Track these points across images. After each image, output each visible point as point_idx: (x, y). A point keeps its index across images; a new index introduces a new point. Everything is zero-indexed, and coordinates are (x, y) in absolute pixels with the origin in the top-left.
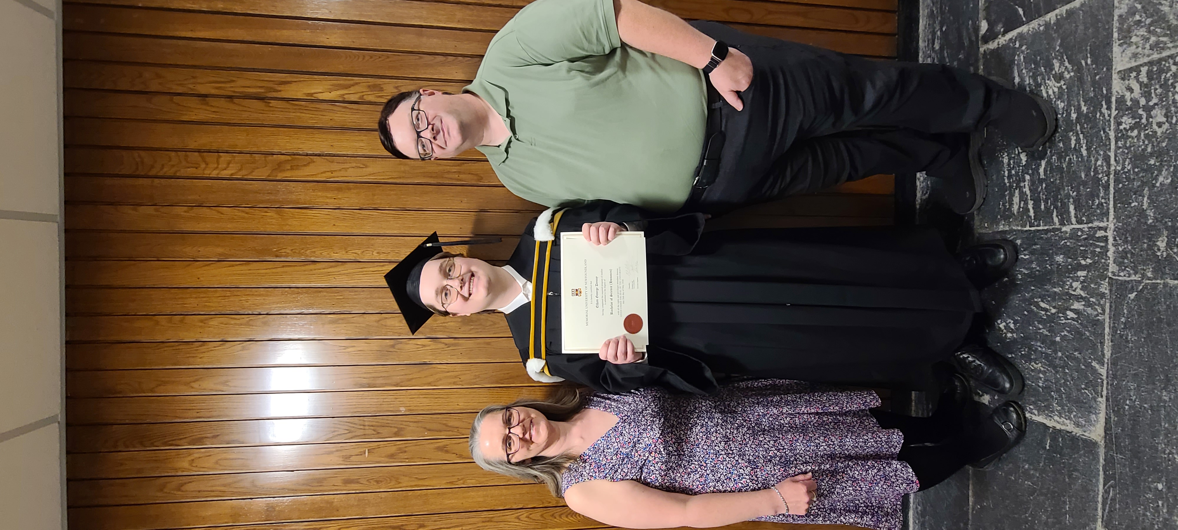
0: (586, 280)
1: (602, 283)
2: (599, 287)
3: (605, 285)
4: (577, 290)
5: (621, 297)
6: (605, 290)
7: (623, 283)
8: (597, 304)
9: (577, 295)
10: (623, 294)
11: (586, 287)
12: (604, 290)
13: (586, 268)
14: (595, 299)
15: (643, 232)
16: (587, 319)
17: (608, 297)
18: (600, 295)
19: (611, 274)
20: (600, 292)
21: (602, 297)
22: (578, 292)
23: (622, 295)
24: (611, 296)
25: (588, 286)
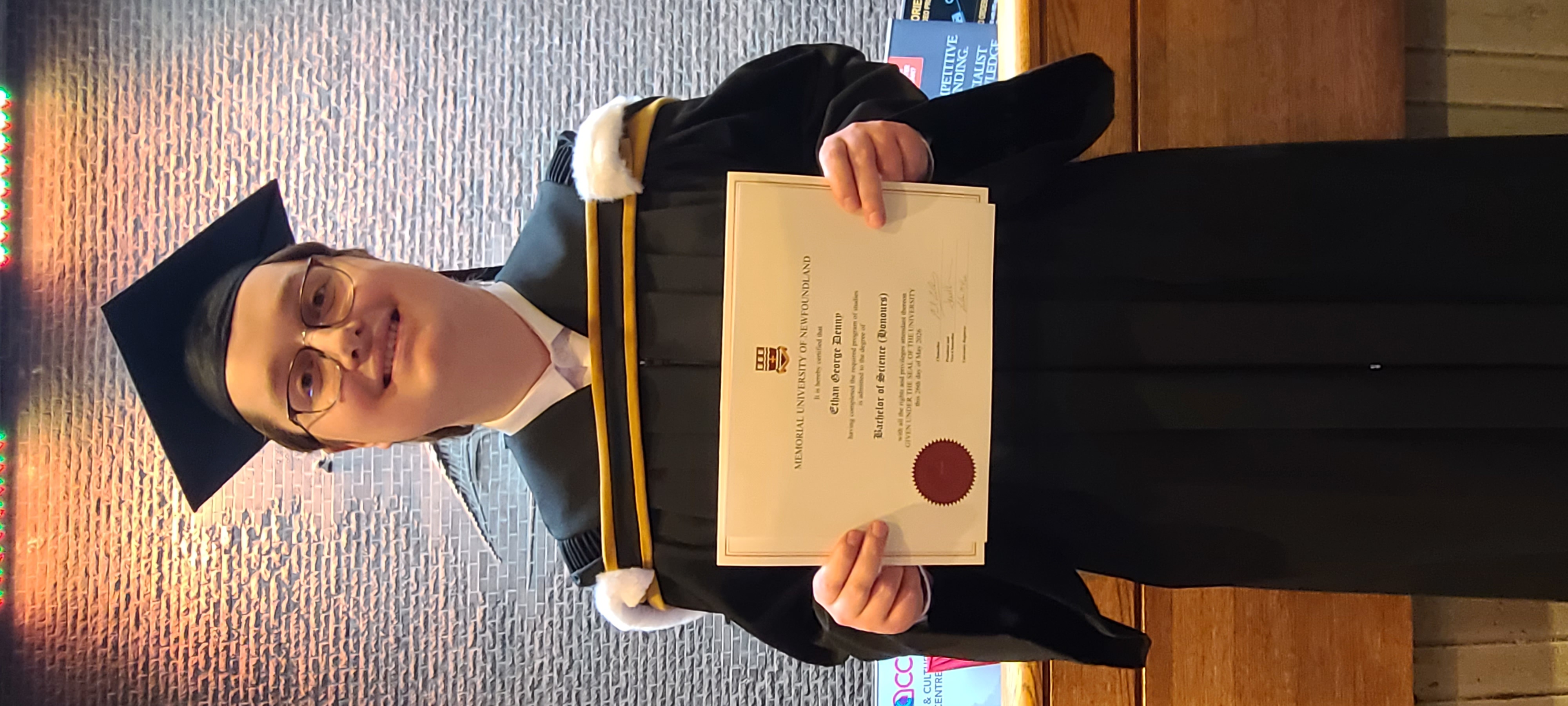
0: (804, 321)
1: (855, 335)
2: (845, 347)
3: (863, 343)
4: (773, 352)
5: (910, 384)
6: (862, 360)
7: (919, 339)
8: (835, 400)
9: (772, 367)
10: (918, 376)
11: (803, 345)
12: (858, 358)
13: (806, 282)
14: (828, 385)
15: (986, 190)
16: (799, 447)
17: (871, 382)
18: (845, 374)
19: (884, 310)
20: (845, 362)
21: (852, 381)
22: (778, 360)
23: (914, 380)
24: (881, 378)
25: (811, 340)
